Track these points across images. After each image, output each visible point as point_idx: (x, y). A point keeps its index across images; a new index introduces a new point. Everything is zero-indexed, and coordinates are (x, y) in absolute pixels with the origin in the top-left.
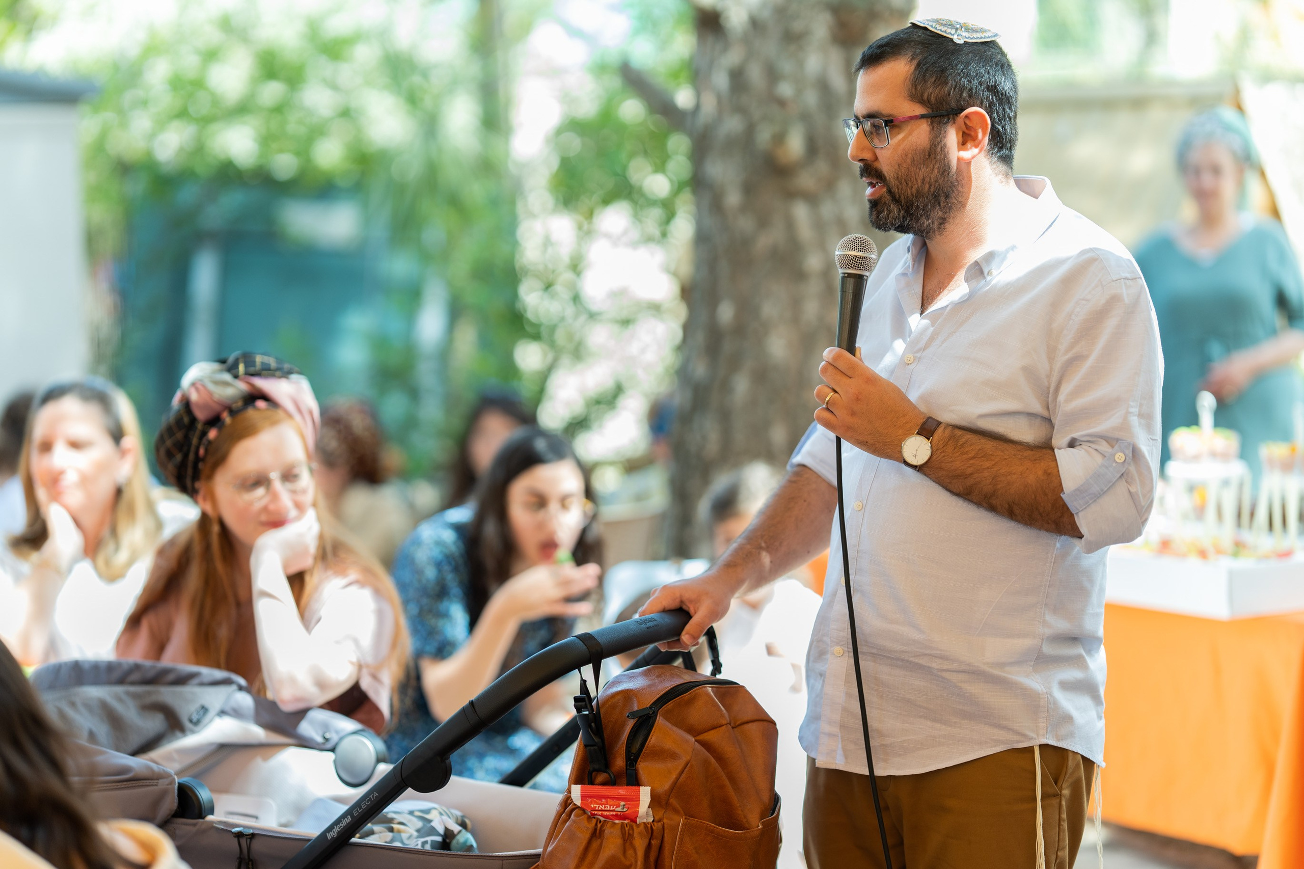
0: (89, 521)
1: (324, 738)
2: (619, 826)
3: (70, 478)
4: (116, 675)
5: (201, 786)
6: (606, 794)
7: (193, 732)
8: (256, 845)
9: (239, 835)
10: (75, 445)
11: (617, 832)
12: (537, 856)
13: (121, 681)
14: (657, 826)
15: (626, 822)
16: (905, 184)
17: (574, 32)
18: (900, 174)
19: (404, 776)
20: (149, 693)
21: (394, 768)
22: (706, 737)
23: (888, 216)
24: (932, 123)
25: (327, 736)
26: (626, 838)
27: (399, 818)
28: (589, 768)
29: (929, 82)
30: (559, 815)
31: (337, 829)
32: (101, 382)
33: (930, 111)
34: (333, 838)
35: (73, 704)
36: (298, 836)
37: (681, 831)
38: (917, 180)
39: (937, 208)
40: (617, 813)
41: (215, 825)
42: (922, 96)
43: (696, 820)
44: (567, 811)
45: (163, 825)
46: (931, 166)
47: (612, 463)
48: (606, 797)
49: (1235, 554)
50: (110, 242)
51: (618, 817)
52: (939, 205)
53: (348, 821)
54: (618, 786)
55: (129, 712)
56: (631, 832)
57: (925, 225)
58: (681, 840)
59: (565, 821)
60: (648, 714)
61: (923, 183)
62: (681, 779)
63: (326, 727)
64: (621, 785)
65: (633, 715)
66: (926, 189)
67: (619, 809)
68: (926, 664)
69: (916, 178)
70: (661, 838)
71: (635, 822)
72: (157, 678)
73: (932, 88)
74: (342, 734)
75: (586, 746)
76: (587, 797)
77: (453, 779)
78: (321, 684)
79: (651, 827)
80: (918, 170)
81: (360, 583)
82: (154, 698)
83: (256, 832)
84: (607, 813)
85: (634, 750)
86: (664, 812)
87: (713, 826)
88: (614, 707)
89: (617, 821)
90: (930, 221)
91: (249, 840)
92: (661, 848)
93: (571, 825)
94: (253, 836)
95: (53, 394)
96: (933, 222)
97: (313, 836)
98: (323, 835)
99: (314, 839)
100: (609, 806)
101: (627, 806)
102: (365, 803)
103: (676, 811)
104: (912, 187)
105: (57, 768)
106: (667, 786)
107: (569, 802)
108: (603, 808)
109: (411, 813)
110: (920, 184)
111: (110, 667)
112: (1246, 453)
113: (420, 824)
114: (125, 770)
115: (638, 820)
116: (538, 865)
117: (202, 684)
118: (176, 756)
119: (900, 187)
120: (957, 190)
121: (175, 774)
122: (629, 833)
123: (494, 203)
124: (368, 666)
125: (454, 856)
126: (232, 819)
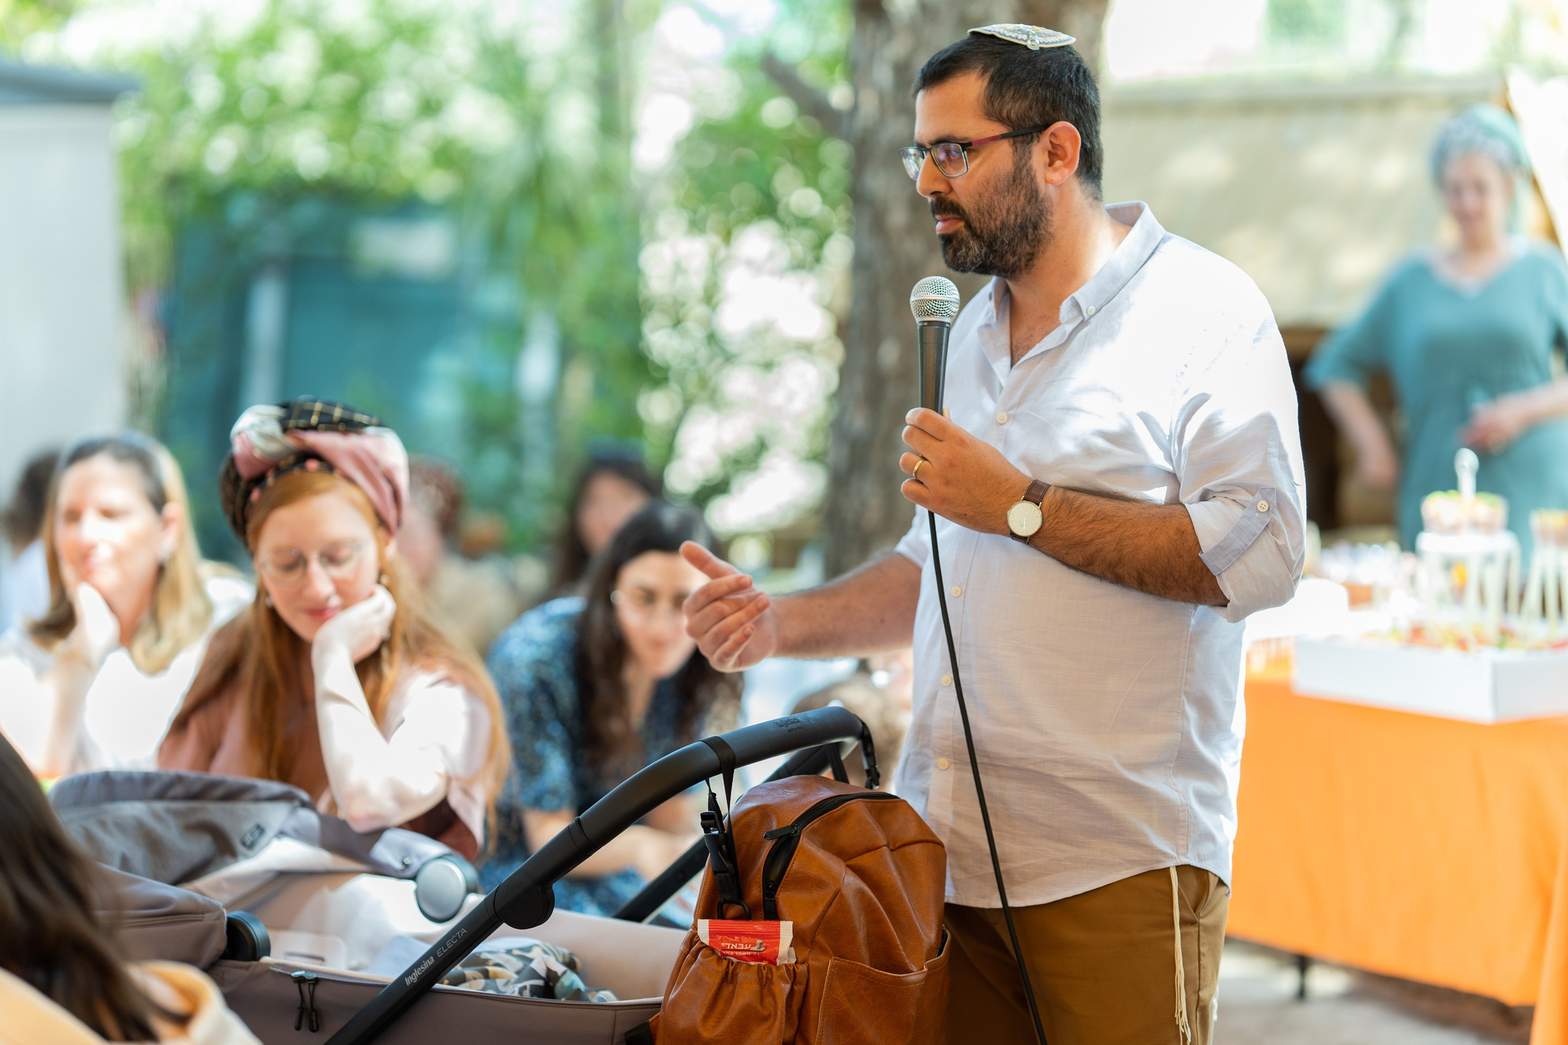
0: (126, 605)
1: (404, 863)
2: (755, 969)
3: (103, 554)
4: (156, 787)
5: (255, 920)
6: (740, 930)
7: (247, 857)
8: (321, 992)
9: (300, 980)
10: (108, 514)
11: (752, 975)
12: (658, 1005)
13: (161, 796)
14: (802, 968)
15: (764, 963)
16: (988, 216)
17: (709, 17)
18: (981, 205)
19: (497, 909)
20: (194, 810)
21: (485, 900)
22: (858, 861)
23: (967, 254)
24: (1014, 143)
25: (407, 861)
26: (764, 983)
27: (494, 959)
28: (719, 900)
29: (1007, 97)
30: (683, 956)
31: (417, 973)
32: (142, 439)
33: (1011, 130)
34: (412, 983)
35: (103, 824)
36: (371, 981)
37: (830, 975)
38: (1001, 210)
39: (1024, 242)
40: (752, 953)
41: (271, 968)
42: (1001, 112)
43: (847, 960)
44: (693, 951)
45: (209, 969)
46: (1017, 193)
47: (754, 535)
48: (740, 934)
49: (1501, 645)
50: (155, 269)
51: (754, 958)
52: (1027, 238)
53: (430, 963)
54: (754, 920)
55: (171, 833)
56: (769, 976)
57: (1010, 263)
58: (830, 986)
59: (691, 963)
60: (789, 834)
61: (1008, 213)
62: (830, 912)
63: (406, 851)
64: (757, 919)
65: (770, 835)
66: (1012, 221)
67: (755, 948)
68: (1048, 773)
69: (1000, 208)
70: (805, 984)
71: (775, 964)
72: (203, 793)
73: (1011, 103)
74: (424, 859)
75: (715, 873)
76: (716, 934)
77: (557, 912)
78: (402, 798)
79: (794, 969)
80: (1002, 199)
81: (449, 680)
82: (200, 817)
83: (320, 976)
84: (740, 953)
85: (773, 877)
86: (810, 951)
87: (868, 968)
88: (748, 825)
89: (752, 963)
90: (1016, 257)
91: (311, 987)
92: (805, 995)
93: (697, 968)
94: (317, 981)
95: (82, 453)
96: (1020, 260)
97: (387, 981)
98: (401, 980)
99: (389, 984)
100: (743, 945)
101: (764, 944)
102: (451, 941)
103: (823, 951)
104: (996, 219)
105: (79, 898)
106: (812, 920)
107: (695, 940)
108: (736, 947)
109: (509, 952)
110: (1005, 215)
111: (147, 779)
112: (1515, 523)
113: (519, 964)
114: (164, 902)
115: (778, 962)
116: (658, 1016)
117: (258, 800)
118: (225, 886)
119: (982, 220)
120: (1046, 219)
121: (223, 907)
122: (767, 978)
123: (614, 222)
124: (458, 779)
125: (557, 1005)
126: (293, 961)
